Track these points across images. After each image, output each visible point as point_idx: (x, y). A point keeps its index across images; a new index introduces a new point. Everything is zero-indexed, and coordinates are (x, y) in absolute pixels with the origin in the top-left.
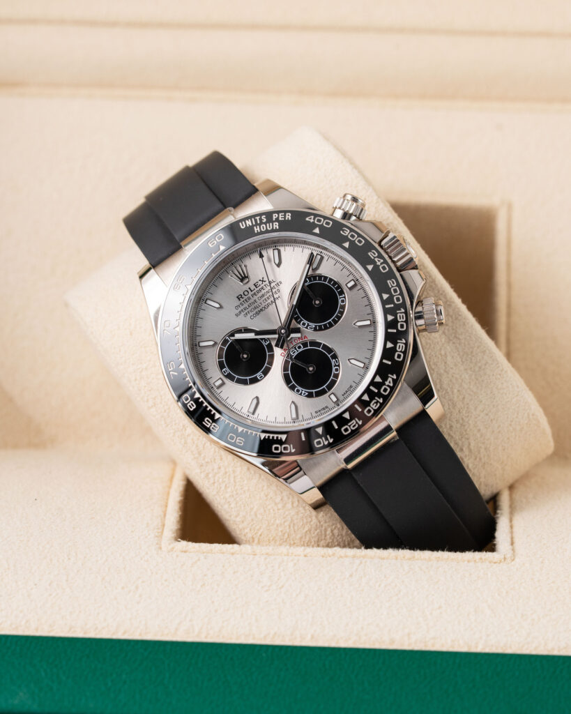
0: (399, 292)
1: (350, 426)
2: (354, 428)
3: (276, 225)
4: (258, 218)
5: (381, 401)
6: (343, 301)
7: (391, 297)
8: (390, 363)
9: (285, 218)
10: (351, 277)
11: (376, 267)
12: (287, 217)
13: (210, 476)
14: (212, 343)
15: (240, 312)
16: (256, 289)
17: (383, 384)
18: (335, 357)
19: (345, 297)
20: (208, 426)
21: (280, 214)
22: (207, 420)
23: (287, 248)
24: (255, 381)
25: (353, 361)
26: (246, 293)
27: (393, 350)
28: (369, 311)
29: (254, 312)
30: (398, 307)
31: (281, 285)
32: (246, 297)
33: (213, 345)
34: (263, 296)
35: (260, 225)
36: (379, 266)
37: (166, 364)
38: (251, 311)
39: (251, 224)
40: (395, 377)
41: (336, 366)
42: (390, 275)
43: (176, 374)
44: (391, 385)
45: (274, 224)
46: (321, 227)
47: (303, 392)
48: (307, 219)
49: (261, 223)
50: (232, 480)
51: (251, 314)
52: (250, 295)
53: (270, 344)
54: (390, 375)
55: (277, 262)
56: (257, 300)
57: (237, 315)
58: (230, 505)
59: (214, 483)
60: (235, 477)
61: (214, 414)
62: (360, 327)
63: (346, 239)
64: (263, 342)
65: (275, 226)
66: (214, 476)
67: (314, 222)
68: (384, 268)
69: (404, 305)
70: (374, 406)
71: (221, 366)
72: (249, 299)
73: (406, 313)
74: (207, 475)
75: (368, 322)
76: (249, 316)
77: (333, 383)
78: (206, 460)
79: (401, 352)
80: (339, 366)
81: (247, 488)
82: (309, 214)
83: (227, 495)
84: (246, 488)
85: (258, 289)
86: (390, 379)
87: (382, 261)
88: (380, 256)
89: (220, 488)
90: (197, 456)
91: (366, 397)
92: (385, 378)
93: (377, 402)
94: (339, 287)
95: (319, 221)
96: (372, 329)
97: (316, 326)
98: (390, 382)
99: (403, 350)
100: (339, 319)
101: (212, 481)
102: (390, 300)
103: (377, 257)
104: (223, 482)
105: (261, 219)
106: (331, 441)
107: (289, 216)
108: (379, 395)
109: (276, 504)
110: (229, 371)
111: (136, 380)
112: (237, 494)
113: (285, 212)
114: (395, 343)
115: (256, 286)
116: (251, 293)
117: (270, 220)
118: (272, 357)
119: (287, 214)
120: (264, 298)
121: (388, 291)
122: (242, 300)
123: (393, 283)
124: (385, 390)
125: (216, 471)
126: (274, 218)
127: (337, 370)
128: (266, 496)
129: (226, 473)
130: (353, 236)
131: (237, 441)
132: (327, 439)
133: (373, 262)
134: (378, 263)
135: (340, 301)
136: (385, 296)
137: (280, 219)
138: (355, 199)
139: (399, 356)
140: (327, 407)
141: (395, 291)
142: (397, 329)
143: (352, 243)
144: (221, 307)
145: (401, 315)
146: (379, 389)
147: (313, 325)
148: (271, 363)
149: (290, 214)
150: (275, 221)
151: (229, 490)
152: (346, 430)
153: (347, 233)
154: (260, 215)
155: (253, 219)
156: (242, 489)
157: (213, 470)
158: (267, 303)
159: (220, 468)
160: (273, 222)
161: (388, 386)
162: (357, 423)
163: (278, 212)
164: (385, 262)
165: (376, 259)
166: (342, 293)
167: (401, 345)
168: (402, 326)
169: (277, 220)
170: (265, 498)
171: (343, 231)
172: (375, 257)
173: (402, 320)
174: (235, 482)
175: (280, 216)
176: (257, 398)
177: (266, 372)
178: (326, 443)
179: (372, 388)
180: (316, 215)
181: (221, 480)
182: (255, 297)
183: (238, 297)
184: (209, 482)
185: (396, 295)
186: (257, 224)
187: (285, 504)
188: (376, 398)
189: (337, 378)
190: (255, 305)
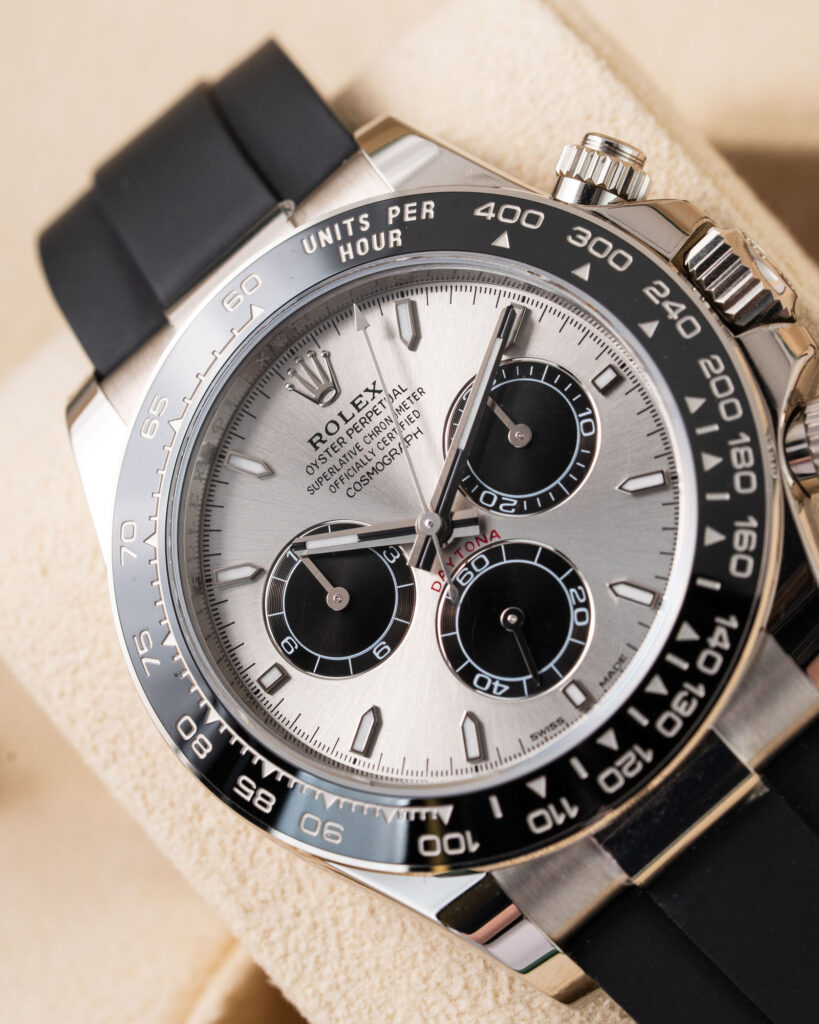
0: (732, 389)
1: (620, 769)
2: (631, 775)
3: (396, 237)
4: (348, 222)
5: (701, 692)
6: (588, 427)
7: (712, 403)
8: (717, 586)
9: (418, 214)
10: (607, 360)
11: (667, 326)
12: (425, 211)
13: (275, 936)
14: (249, 572)
15: (319, 482)
16: (359, 416)
17: (702, 644)
18: (574, 581)
19: (592, 416)
20: (248, 798)
21: (407, 206)
22: (244, 782)
23: (433, 296)
24: (367, 663)
25: (622, 590)
26: (332, 428)
27: (726, 549)
28: (660, 449)
29: (357, 478)
30: (730, 431)
31: (423, 398)
32: (332, 440)
33: (255, 577)
34: (377, 431)
35: (353, 240)
36: (674, 322)
37: (131, 639)
38: (348, 476)
39: (331, 241)
40: (734, 623)
41: (578, 605)
42: (708, 344)
43: (157, 662)
44: (726, 645)
45: (392, 233)
46: (515, 231)
47: (497, 684)
48: (478, 213)
49: (358, 234)
50: (332, 942)
51: (350, 483)
52: (342, 433)
53: (402, 559)
54: (719, 620)
55: (408, 334)
56: (362, 444)
57: (312, 490)
58: (331, 1011)
59: (286, 956)
60: (338, 936)
61: (260, 762)
62: (638, 493)
63: (582, 256)
64: (384, 559)
65: (392, 239)
66: (286, 935)
67: (495, 219)
68: (689, 327)
69: (747, 424)
70: (681, 708)
71: (278, 631)
72: (341, 442)
73: (755, 444)
74: (267, 933)
75: (658, 480)
76: (343, 488)
77: (575, 652)
78: (261, 895)
79: (747, 552)
80: (586, 605)
81: (373, 963)
82: (481, 199)
83: (323, 986)
84: (370, 964)
85: (363, 413)
86: (720, 632)
87: (683, 307)
88: (677, 295)
89: (304, 967)
90: (235, 884)
91: (657, 687)
92: (705, 630)
93: (690, 697)
94: (577, 389)
95: (509, 214)
96: (667, 496)
97: (520, 501)
98: (721, 639)
99: (753, 547)
100: (581, 477)
101: (279, 950)
102: (709, 413)
103: (669, 298)
104: (310, 950)
105: (356, 225)
106: (573, 812)
107: (429, 210)
108: (695, 676)
109: (452, 1000)
110: (298, 643)
111: (62, 695)
112: (348, 980)
113: (419, 199)
114: (728, 531)
115: (356, 406)
116: (344, 427)
117: (379, 223)
118: (409, 596)
119: (425, 204)
120: (378, 438)
121: (700, 387)
122: (322, 447)
123: (716, 365)
124: (710, 662)
125: (287, 922)
126: (391, 216)
127: (581, 617)
128: (425, 980)
129: (315, 925)
130: (600, 247)
131: (326, 831)
132: (560, 809)
133: (658, 313)
134: (673, 315)
135: (580, 426)
136: (695, 404)
137: (407, 219)
138: (611, 148)
139: (742, 566)
140: (561, 721)
141: (722, 386)
142: (731, 490)
143: (599, 267)
144: (270, 473)
145: (742, 451)
146: (692, 660)
147: (512, 499)
148: (407, 612)
149: (432, 204)
150: (393, 227)
151: (326, 971)
152: (611, 780)
153: (584, 239)
154: (355, 213)
155: (337, 227)
156: (360, 965)
157: (280, 920)
158: (388, 449)
159: (298, 914)
160: (387, 229)
161: (718, 649)
162: (639, 758)
163: (401, 201)
164: (692, 309)
165: (667, 305)
166: (584, 404)
167: (746, 534)
168: (746, 482)
169: (399, 222)
170: (423, 987)
171: (574, 235)
172: (662, 300)
173: (744, 464)
174: (342, 949)
175: (407, 212)
176: (376, 711)
177: (395, 640)
178: (560, 820)
179: (671, 658)
180: (500, 200)
181: (303, 947)
182: (358, 437)
183: (311, 441)
184: (271, 953)
185: (724, 399)
186: (346, 239)
187: (476, 998)
188: (687, 686)
189: (584, 639)
190: (356, 459)
